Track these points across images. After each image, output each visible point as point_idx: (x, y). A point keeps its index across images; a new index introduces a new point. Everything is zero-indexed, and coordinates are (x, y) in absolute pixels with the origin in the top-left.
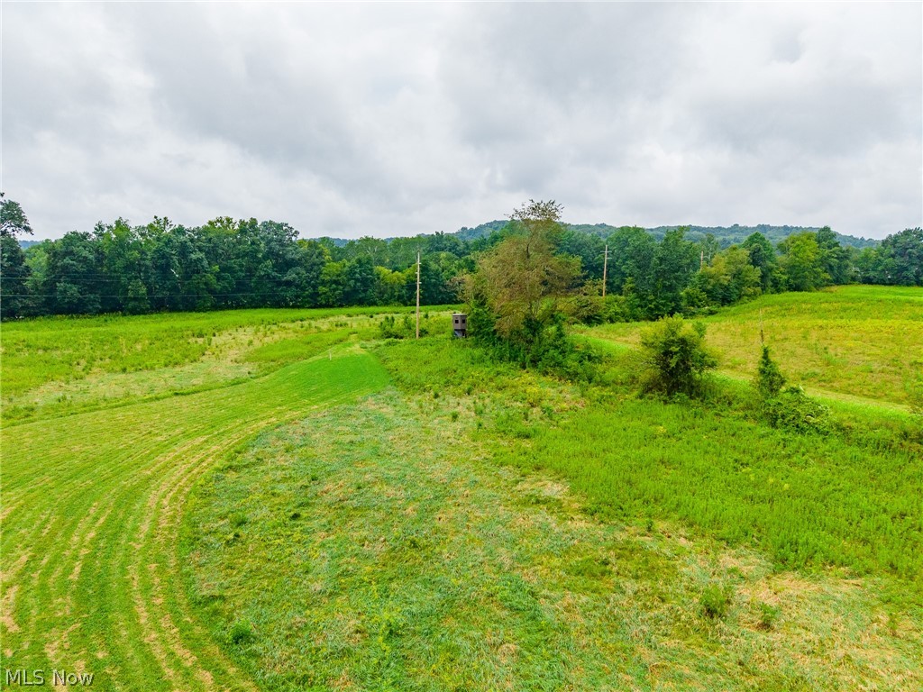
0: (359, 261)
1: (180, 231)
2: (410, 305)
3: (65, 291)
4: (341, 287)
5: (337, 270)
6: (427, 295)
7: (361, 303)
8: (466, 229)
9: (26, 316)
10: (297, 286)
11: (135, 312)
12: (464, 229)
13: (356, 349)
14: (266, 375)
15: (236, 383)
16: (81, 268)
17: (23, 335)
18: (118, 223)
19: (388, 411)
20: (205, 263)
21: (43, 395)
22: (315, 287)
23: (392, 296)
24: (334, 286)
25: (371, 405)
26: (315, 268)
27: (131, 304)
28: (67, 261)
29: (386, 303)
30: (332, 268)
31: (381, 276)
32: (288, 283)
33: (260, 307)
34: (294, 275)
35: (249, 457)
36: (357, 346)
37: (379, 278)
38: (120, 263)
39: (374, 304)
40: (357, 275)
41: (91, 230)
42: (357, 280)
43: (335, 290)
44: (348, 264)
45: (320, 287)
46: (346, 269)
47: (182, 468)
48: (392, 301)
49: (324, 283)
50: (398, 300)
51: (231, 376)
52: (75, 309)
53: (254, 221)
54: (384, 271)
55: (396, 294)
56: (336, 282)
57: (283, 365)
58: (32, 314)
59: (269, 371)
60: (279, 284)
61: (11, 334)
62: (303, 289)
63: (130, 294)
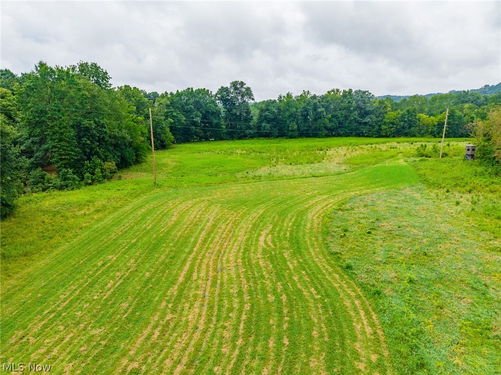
0: (408, 111)
1: (314, 97)
2: (439, 137)
3: (265, 127)
4: (395, 126)
5: (394, 116)
6: (451, 131)
7: (406, 135)
8: (488, 86)
9: (250, 137)
10: (370, 125)
11: (291, 137)
12: (486, 86)
13: (401, 162)
14: (353, 171)
15: (339, 174)
16: (271, 116)
17: (251, 146)
18: (288, 95)
19: (418, 196)
20: (325, 113)
21: (263, 171)
22: (380, 126)
23: (427, 131)
24: (391, 125)
25: (408, 191)
26: (381, 115)
27: (290, 134)
28: (267, 113)
29: (422, 136)
30: (391, 115)
31: (421, 120)
32: (365, 123)
33: (349, 136)
34: (369, 119)
35: (348, 206)
36: (402, 160)
37: (419, 121)
38: (287, 114)
39: (414, 136)
40: (406, 119)
41: (276, 99)
42: (406, 122)
43: (391, 128)
44: (401, 113)
45: (383, 126)
46: (399, 115)
47: (319, 207)
48: (426, 134)
49: (385, 123)
50: (430, 134)
51: (337, 171)
52: (268, 135)
53: (351, 90)
54: (423, 116)
55: (430, 130)
56: (392, 123)
57: (362, 167)
58: (252, 137)
59: (354, 170)
60: (360, 123)
61: (246, 145)
62: (373, 127)
63: (290, 129)
